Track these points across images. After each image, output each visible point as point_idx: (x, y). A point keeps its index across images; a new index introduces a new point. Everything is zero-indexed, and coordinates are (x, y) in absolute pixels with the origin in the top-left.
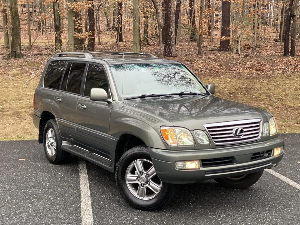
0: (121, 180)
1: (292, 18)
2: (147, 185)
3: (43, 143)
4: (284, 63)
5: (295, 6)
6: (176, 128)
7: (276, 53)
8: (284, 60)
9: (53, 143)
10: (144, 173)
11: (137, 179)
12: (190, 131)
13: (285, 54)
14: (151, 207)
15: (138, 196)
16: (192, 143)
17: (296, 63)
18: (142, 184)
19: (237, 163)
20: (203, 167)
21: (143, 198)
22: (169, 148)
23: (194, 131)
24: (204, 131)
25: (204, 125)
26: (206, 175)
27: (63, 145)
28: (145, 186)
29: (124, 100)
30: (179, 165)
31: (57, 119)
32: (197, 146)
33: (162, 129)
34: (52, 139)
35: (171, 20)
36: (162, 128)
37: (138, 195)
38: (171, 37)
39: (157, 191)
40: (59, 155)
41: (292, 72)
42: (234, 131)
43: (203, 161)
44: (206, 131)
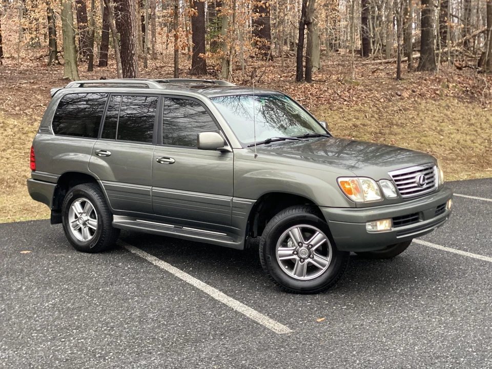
0: (269, 256)
1: (306, 27)
2: (310, 260)
3: (61, 222)
4: (302, 92)
5: (311, 9)
6: (360, 178)
7: (281, 77)
8: (301, 88)
9: (88, 220)
10: (305, 244)
11: (293, 252)
12: (376, 181)
13: (299, 79)
14: (318, 289)
15: (295, 276)
16: (379, 198)
17: (317, 92)
18: (301, 258)
19: (424, 220)
20: (395, 227)
21: (303, 277)
22: (355, 206)
23: (380, 181)
24: (389, 180)
25: (389, 173)
26: (398, 237)
27: (114, 221)
28: (306, 261)
29: (248, 147)
30: (369, 227)
31: (103, 183)
32: (385, 201)
33: (341, 182)
34: (84, 215)
35: (131, 26)
36: (340, 180)
37: (295, 274)
38: (133, 52)
39: (324, 266)
40: (104, 237)
41: (315, 104)
42: (417, 179)
43: (394, 219)
44: (392, 180)
